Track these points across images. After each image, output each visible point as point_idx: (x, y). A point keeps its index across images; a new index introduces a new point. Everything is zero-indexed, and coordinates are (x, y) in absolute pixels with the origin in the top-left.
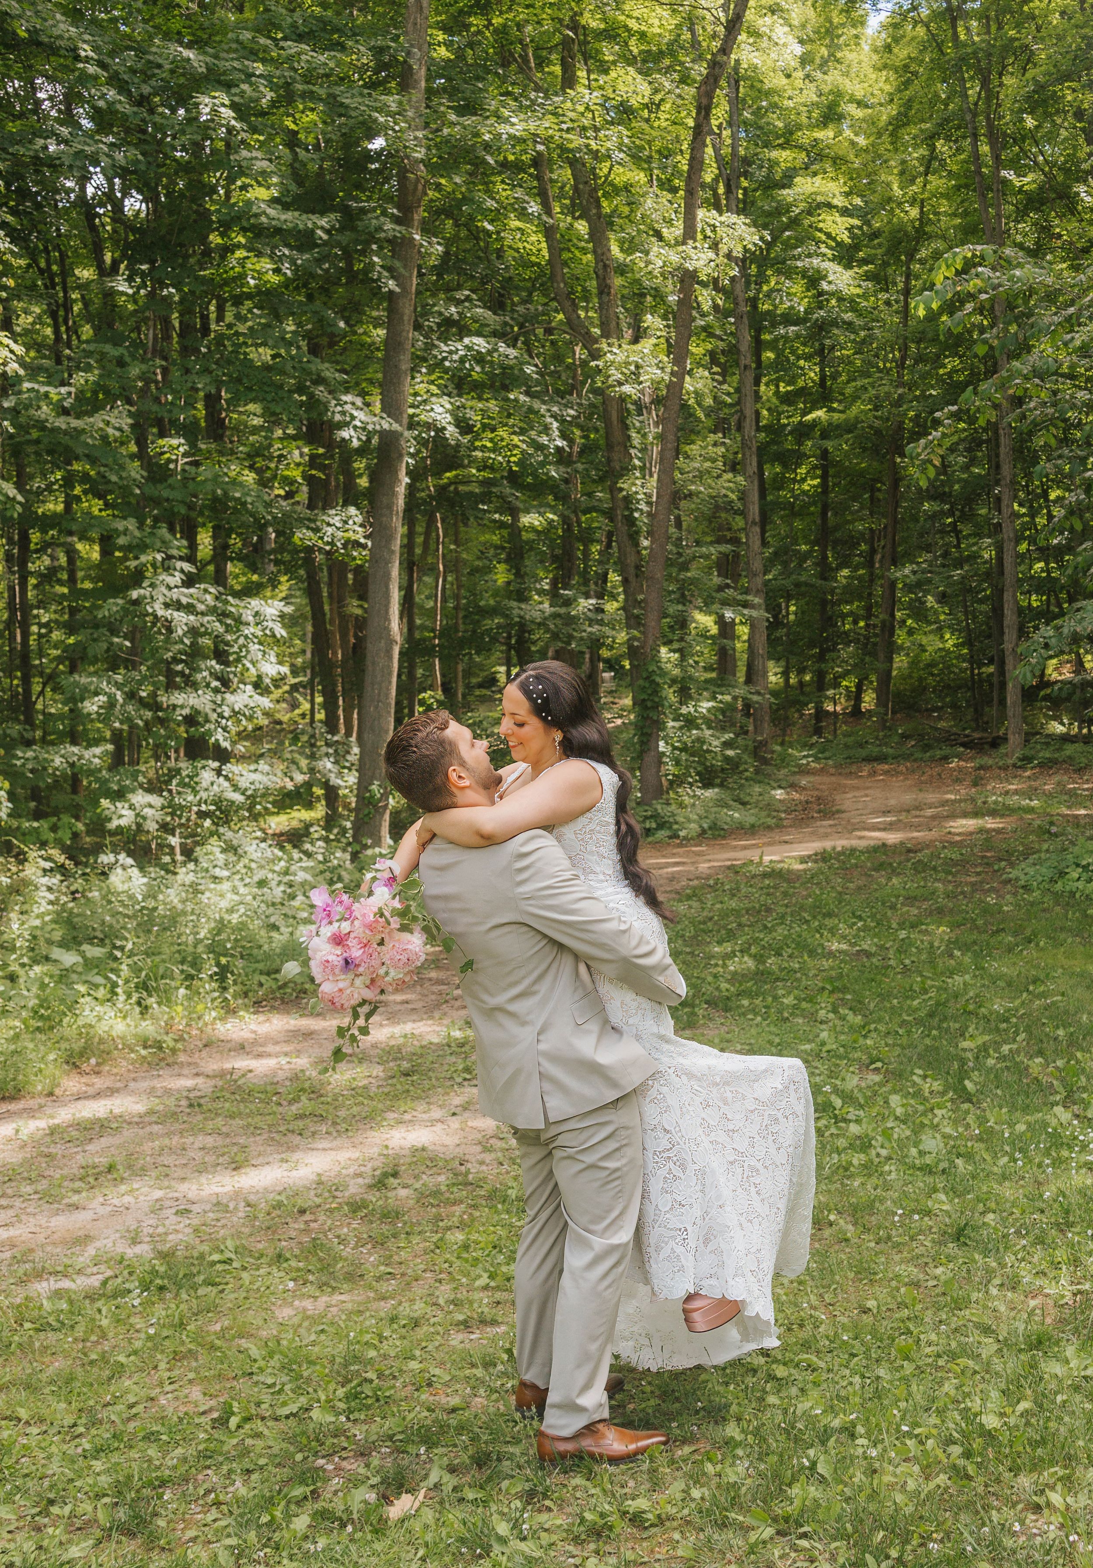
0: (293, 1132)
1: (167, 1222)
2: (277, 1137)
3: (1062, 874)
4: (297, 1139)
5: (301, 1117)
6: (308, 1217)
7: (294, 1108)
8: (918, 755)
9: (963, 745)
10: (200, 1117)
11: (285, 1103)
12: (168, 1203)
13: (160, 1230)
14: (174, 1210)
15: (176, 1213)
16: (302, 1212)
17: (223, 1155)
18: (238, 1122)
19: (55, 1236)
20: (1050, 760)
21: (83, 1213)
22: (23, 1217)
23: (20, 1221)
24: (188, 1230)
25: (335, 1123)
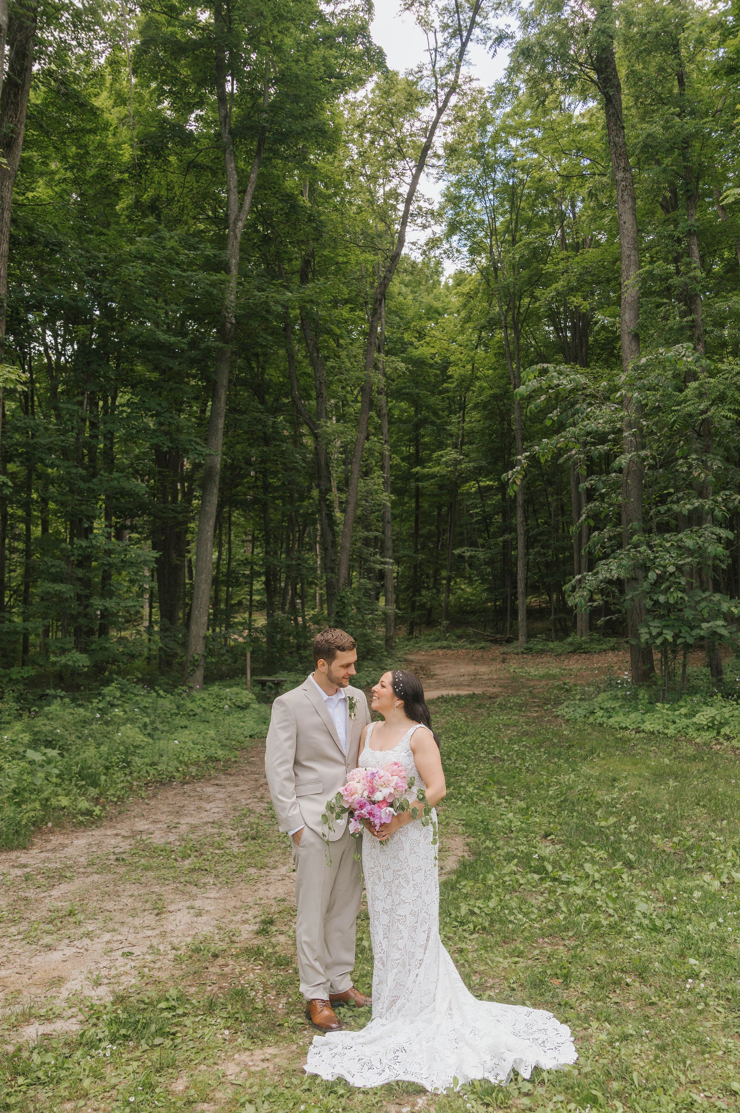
0: (190, 883)
1: (118, 964)
2: (181, 887)
3: (593, 713)
4: (194, 890)
5: (193, 870)
6: (220, 961)
7: (187, 862)
8: (468, 646)
9: (491, 641)
10: (124, 869)
11: (179, 859)
12: (116, 945)
13: (113, 972)
14: (120, 952)
15: (123, 954)
16: (216, 956)
17: (147, 902)
18: (151, 874)
19: (36, 977)
20: (542, 650)
21: (55, 953)
22: (11, 957)
23: (9, 962)
24: (134, 972)
25: (217, 876)
